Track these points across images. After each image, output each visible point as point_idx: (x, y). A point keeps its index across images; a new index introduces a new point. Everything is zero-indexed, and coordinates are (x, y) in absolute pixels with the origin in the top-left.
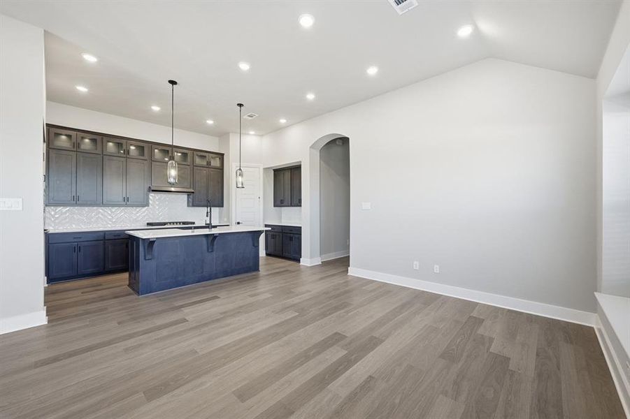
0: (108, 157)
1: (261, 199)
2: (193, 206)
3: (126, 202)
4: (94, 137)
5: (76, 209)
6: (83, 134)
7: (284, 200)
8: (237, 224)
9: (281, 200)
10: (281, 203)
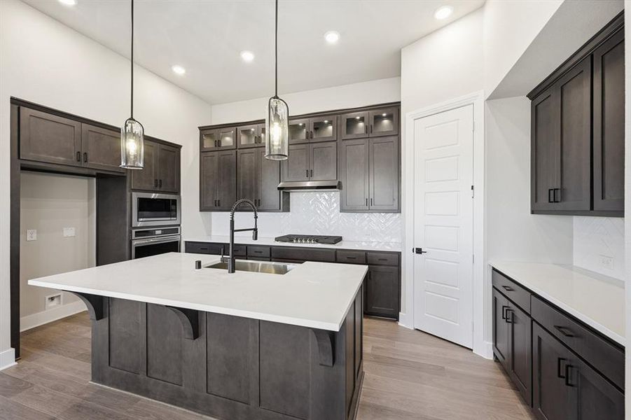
1: (479, 190)
7: (562, 190)
8: (417, 253)
9: (550, 190)
10: (550, 202)
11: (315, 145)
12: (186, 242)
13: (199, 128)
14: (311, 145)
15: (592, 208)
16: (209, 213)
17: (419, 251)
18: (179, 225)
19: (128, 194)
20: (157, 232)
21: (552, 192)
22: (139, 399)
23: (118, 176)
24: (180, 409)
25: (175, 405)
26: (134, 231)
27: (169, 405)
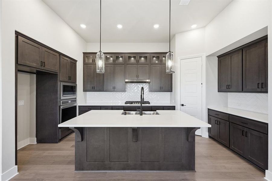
1: (204, 84)
3: (114, 90)
7: (231, 85)
8: (182, 106)
9: (227, 85)
10: (227, 88)
11: (140, 65)
12: (79, 106)
13: (83, 53)
14: (138, 65)
15: (242, 90)
16: (86, 92)
17: (183, 105)
18: (76, 98)
19: (59, 83)
20: (70, 102)
21: (228, 86)
22: (107, 172)
23: (54, 74)
24: (128, 171)
25: (125, 170)
26: (61, 101)
27: (122, 171)
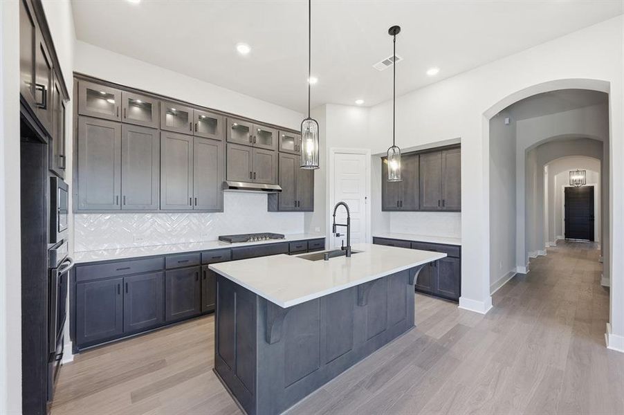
0: (167, 134)
1: (369, 199)
2: (278, 210)
3: (194, 206)
4: (148, 100)
5: (120, 218)
6: (131, 95)
9: (398, 202)
10: (398, 206)
14: (254, 149)
15: (419, 209)
